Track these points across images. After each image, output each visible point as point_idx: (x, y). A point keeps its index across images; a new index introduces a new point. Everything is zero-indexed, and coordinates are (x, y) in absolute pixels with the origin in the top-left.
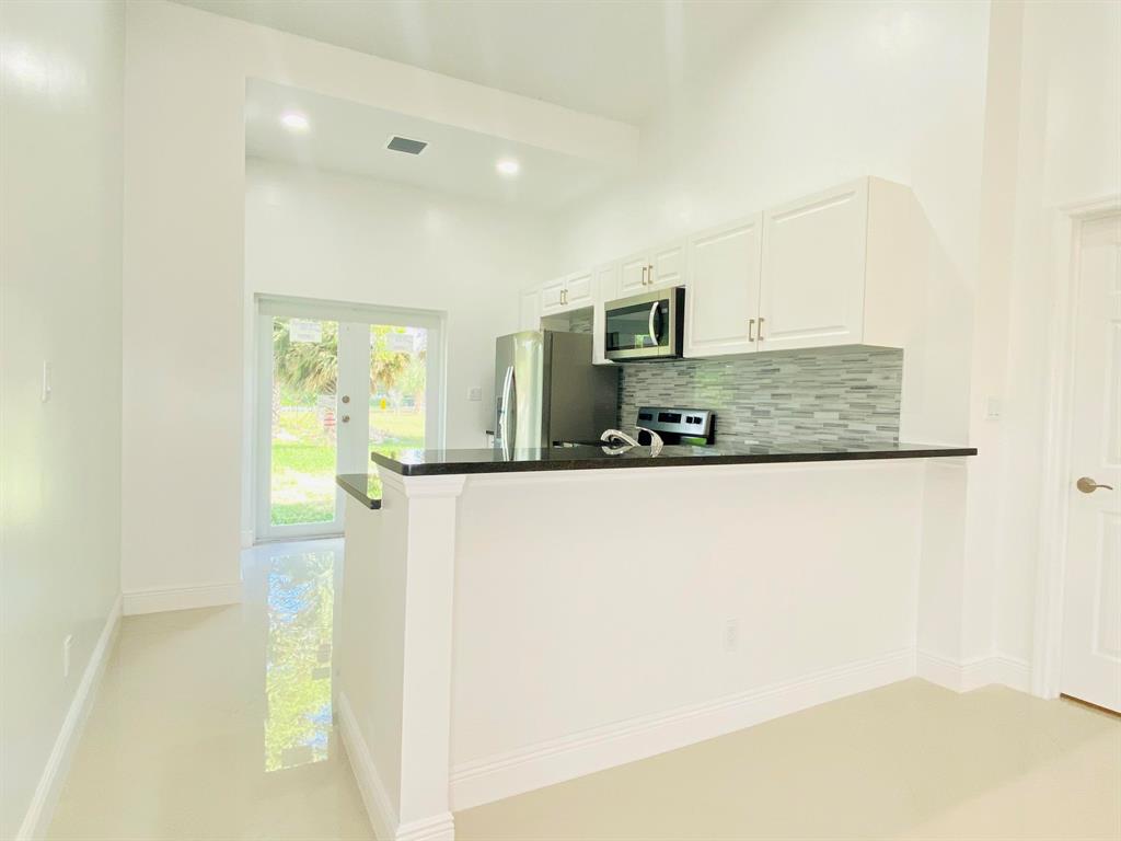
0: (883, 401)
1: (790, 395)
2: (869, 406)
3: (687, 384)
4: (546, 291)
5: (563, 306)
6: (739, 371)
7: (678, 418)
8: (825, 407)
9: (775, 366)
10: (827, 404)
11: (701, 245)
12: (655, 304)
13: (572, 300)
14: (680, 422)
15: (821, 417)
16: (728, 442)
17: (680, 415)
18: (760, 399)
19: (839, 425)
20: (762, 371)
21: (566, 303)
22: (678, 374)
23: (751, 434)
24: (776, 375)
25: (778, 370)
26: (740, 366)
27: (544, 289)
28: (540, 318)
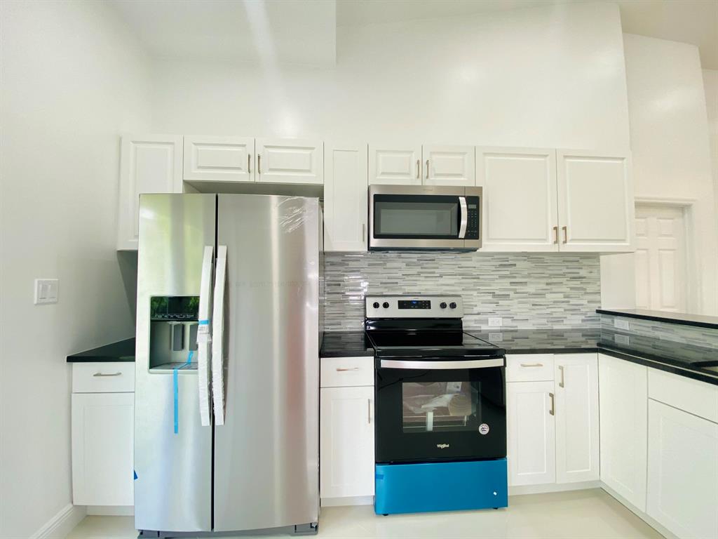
0: (591, 285)
1: (526, 283)
2: (581, 289)
3: (419, 274)
4: (200, 148)
5: (252, 174)
6: (477, 265)
7: (426, 305)
8: (554, 290)
9: (510, 262)
10: (555, 288)
11: (489, 158)
12: (460, 198)
13: (271, 170)
14: (430, 308)
15: (550, 297)
16: (471, 321)
17: (429, 302)
18: (500, 286)
19: (563, 302)
20: (501, 265)
21: (259, 172)
22: (407, 265)
23: (493, 313)
24: (513, 269)
25: (515, 265)
26: (478, 261)
27: (195, 144)
28: (184, 181)
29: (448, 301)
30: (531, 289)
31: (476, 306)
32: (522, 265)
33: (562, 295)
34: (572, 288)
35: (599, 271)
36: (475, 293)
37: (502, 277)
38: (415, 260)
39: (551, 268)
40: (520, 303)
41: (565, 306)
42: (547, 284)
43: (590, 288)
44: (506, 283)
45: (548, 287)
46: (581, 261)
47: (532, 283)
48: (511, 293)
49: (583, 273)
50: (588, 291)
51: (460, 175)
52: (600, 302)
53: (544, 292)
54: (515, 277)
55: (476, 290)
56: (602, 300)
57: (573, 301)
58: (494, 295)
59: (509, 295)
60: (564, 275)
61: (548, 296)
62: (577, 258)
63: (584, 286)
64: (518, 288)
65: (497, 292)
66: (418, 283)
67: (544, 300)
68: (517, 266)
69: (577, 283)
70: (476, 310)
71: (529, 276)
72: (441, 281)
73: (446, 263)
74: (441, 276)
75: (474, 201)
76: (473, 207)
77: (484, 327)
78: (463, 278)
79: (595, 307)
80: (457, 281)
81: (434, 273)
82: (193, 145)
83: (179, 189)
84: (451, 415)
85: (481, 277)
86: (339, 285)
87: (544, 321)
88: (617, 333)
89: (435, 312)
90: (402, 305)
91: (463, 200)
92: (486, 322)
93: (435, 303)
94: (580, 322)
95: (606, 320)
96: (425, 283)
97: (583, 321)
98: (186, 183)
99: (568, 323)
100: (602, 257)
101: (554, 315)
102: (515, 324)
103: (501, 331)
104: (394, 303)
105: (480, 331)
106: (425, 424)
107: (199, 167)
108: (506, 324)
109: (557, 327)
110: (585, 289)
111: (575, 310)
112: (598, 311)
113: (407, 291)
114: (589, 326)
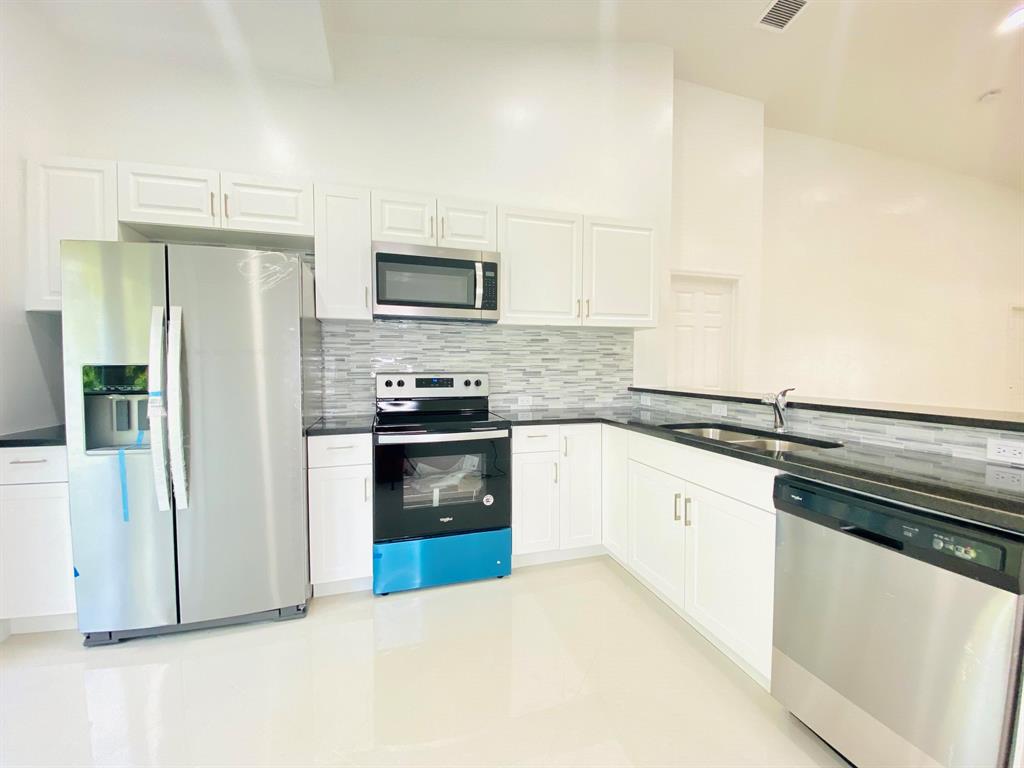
0: (623, 362)
1: (558, 359)
2: (614, 366)
3: (442, 348)
4: (141, 179)
5: (217, 219)
6: (508, 339)
7: (449, 383)
8: (586, 367)
9: (544, 337)
10: (587, 365)
11: (514, 220)
12: (477, 264)
13: (243, 214)
14: (452, 386)
15: (583, 374)
16: (500, 400)
17: (452, 379)
18: (531, 362)
19: (596, 379)
20: (532, 340)
21: (227, 216)
22: (428, 338)
23: (524, 391)
24: (545, 344)
25: (547, 340)
26: (509, 335)
27: (134, 174)
28: (119, 222)
29: (473, 378)
30: (563, 366)
31: (505, 384)
32: (554, 340)
33: (594, 373)
34: (604, 365)
35: (632, 347)
36: (504, 370)
37: (532, 353)
38: (436, 333)
39: (583, 344)
40: (552, 381)
41: (597, 383)
42: (581, 361)
43: (623, 365)
44: (537, 360)
45: (581, 364)
46: (615, 336)
47: (565, 359)
48: (543, 371)
49: (616, 349)
50: (621, 368)
51: (481, 237)
52: (632, 379)
53: (575, 369)
54: (547, 353)
55: (505, 367)
56: (634, 377)
57: (606, 379)
58: (524, 372)
59: (540, 372)
60: (596, 351)
61: (580, 373)
62: (611, 334)
63: (617, 363)
64: (550, 365)
65: (528, 370)
66: (442, 359)
67: (575, 377)
68: (550, 341)
69: (609, 360)
70: (506, 388)
71: (561, 352)
72: (468, 356)
73: (475, 336)
74: (468, 351)
75: (491, 268)
76: (490, 274)
77: (513, 407)
78: (493, 354)
79: (628, 384)
80: (485, 357)
81: (460, 347)
82: (131, 176)
83: (113, 235)
84: (460, 491)
85: (512, 352)
86: (343, 360)
87: (576, 399)
88: (642, 409)
89: (458, 391)
90: (420, 383)
91: (479, 266)
92: (516, 401)
93: (459, 381)
94: (611, 400)
95: (635, 396)
96: (450, 359)
97: (615, 399)
98: (123, 225)
99: (600, 401)
100: (635, 333)
101: (587, 393)
102: (546, 403)
103: (531, 411)
104: (410, 381)
105: (509, 411)
106: (432, 501)
107: (141, 205)
108: (536, 403)
109: (589, 405)
110: (618, 366)
111: (606, 388)
112: (630, 389)
113: (428, 368)
114: (619, 404)
